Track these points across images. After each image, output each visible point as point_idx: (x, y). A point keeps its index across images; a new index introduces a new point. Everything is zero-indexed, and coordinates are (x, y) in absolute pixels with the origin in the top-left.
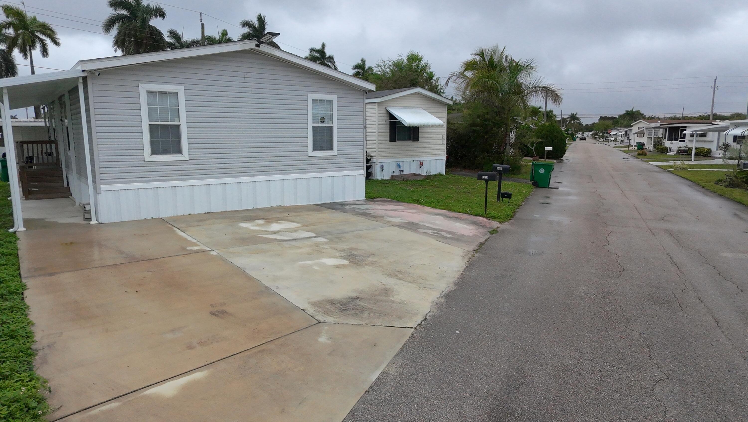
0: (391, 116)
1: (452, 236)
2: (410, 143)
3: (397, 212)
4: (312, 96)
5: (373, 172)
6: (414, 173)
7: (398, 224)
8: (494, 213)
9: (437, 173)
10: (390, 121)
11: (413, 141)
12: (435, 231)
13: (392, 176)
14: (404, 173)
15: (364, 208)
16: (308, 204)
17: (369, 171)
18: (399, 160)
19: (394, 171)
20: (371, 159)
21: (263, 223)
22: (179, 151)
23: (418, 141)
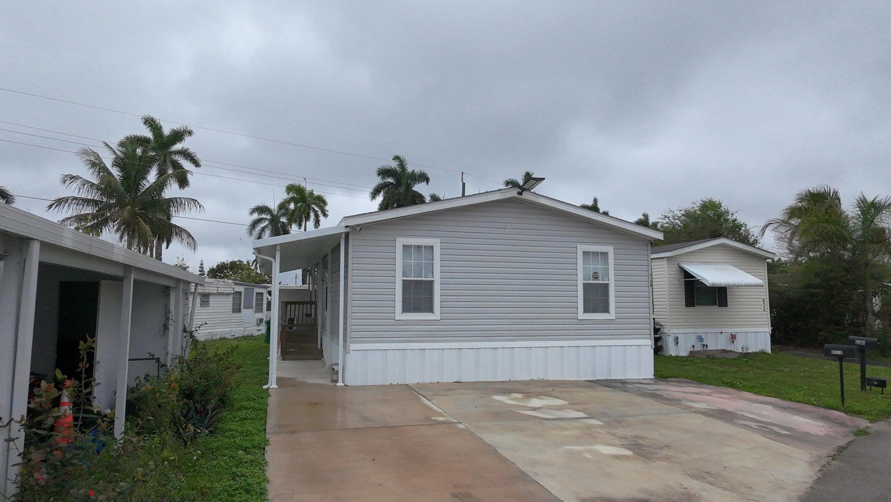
0: (687, 275)
1: (788, 433)
2: (715, 309)
3: (700, 396)
4: (581, 248)
5: (664, 346)
6: (724, 350)
7: (703, 411)
8: (857, 407)
9: (758, 351)
10: (685, 281)
11: (718, 306)
12: (762, 425)
13: (691, 352)
14: (709, 348)
15: (653, 389)
16: (578, 379)
17: (659, 344)
18: (701, 331)
19: (693, 346)
20: (660, 328)
21: (521, 397)
22: (430, 309)
23: (727, 306)
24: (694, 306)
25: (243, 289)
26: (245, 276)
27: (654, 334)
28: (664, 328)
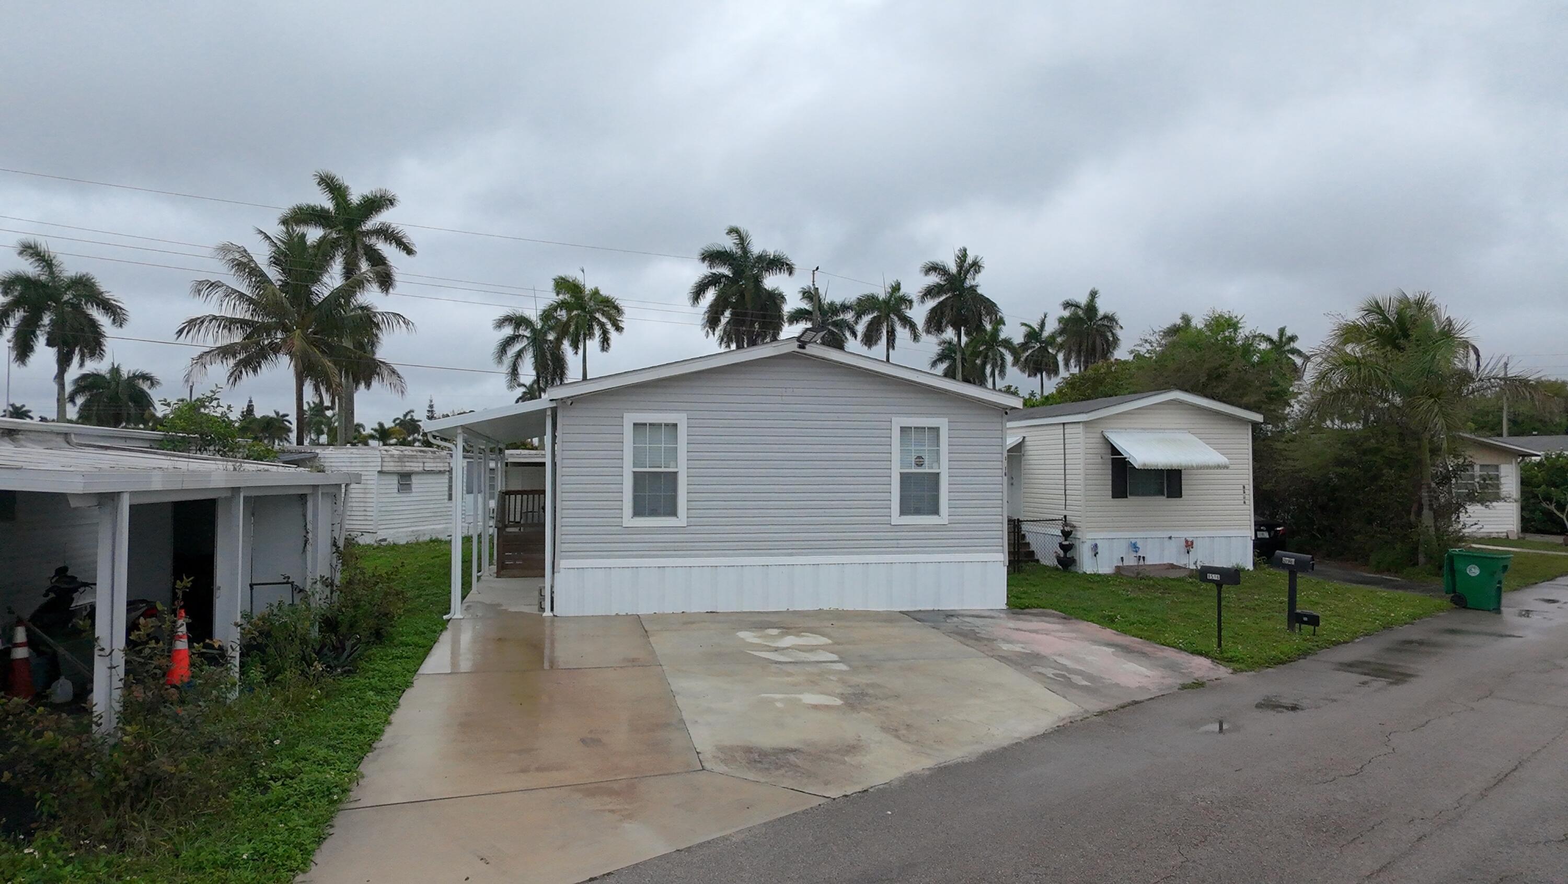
0: (1113, 450)
2: (1162, 501)
4: (899, 422)
5: (1077, 558)
10: (1111, 458)
11: (1168, 497)
13: (1118, 568)
14: (1148, 562)
17: (1069, 555)
18: (1135, 535)
19: (1122, 558)
20: (1072, 531)
21: (776, 633)
22: (673, 512)
23: (1181, 497)
24: (1127, 497)
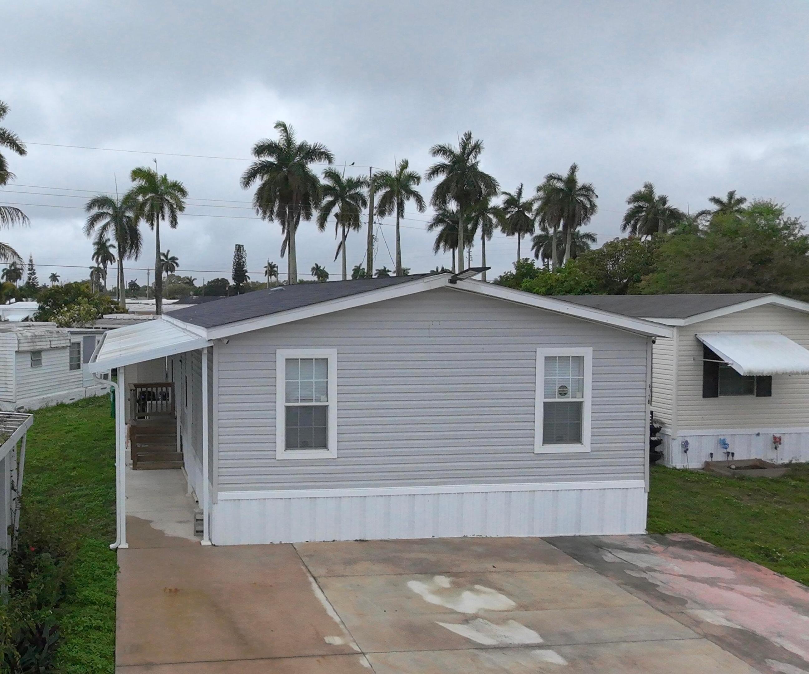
2: (751, 398)
4: (543, 352)
5: (666, 454)
6: (760, 460)
10: (705, 362)
11: (757, 396)
13: (707, 463)
14: (736, 458)
15: (644, 565)
16: (531, 535)
17: (657, 450)
18: (725, 432)
19: (711, 454)
20: (660, 428)
21: (448, 586)
23: (770, 396)
24: (717, 397)
25: (82, 339)
26: (84, 313)
27: (651, 436)
28: (666, 427)
